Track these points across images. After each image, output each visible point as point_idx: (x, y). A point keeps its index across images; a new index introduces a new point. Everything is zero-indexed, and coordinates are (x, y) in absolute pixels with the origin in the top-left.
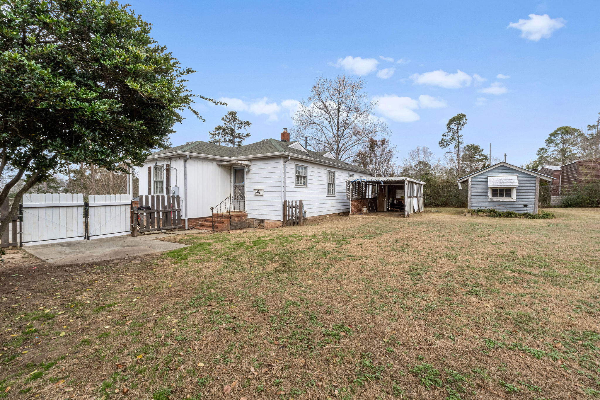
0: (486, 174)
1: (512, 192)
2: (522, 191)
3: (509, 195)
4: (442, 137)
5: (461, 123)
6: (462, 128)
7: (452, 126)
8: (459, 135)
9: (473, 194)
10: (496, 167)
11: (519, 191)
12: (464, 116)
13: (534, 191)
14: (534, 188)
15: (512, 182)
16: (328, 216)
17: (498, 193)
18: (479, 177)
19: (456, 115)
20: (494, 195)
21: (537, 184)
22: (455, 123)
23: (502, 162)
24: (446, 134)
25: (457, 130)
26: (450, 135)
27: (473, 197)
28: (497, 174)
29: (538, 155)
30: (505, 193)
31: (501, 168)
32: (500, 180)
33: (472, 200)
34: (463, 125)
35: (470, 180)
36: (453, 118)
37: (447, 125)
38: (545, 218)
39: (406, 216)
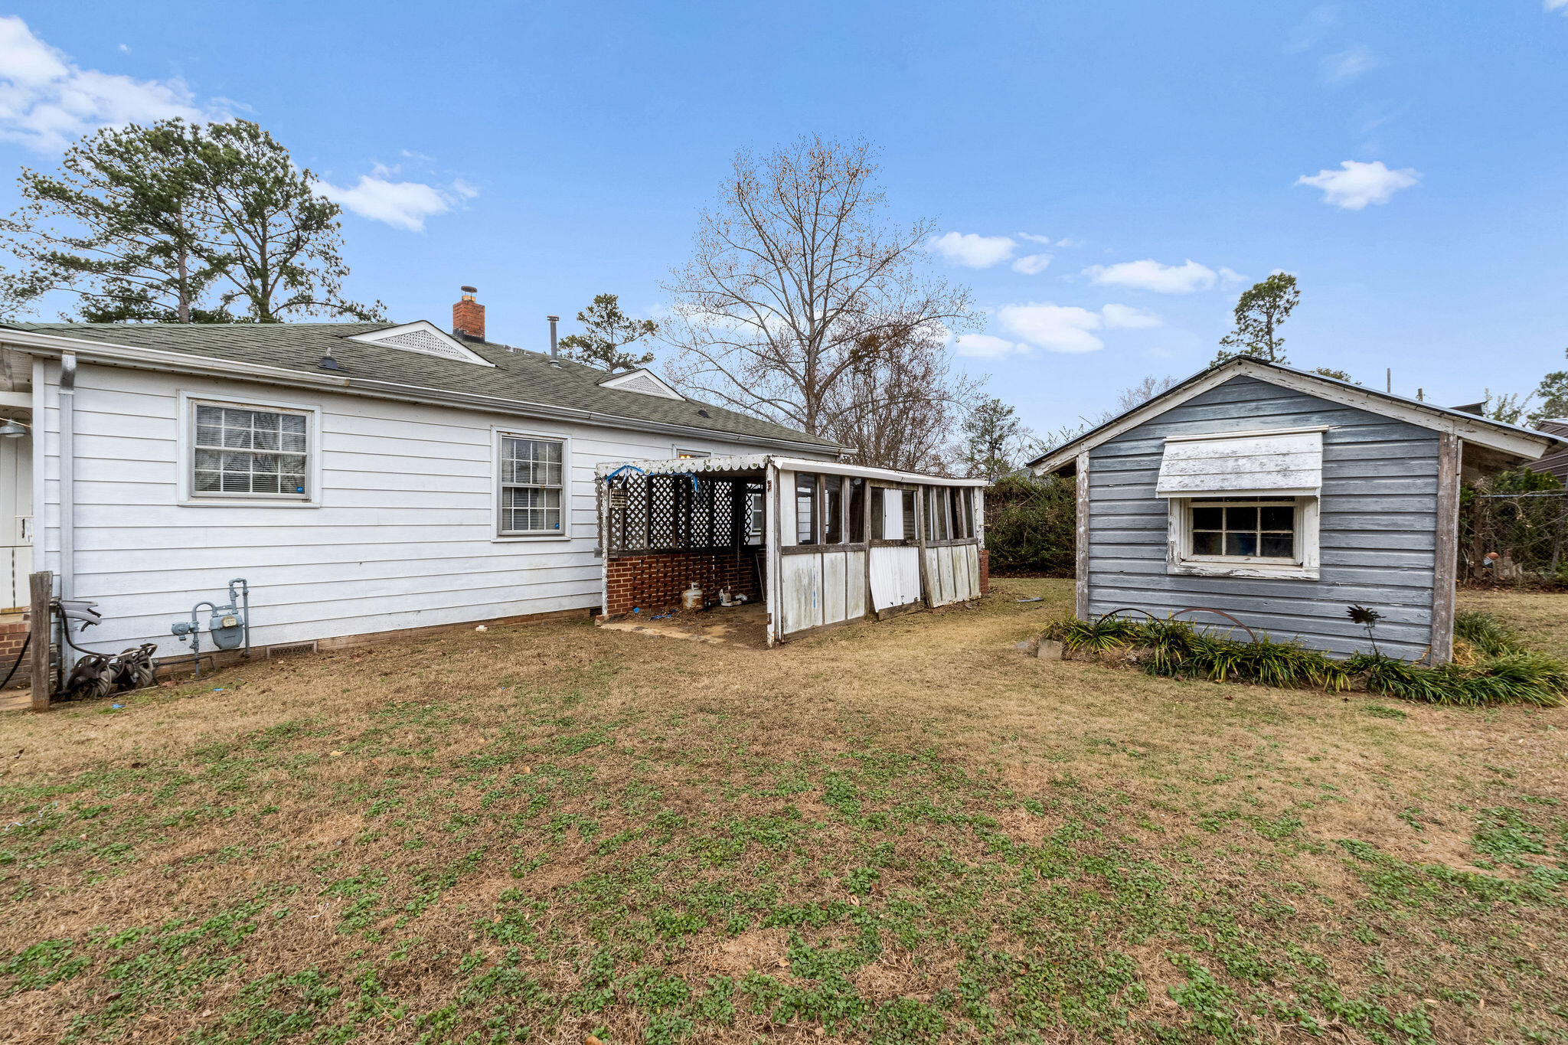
0: (1158, 431)
1: (1297, 527)
2: (1356, 523)
3: (1282, 546)
4: (1221, 348)
5: (1282, 303)
6: (1285, 318)
7: (1252, 314)
8: (1275, 340)
9: (1098, 536)
10: (1207, 386)
11: (1335, 522)
12: (1291, 281)
13: (1428, 524)
14: (1429, 504)
15: (1285, 472)
16: (481, 628)
17: (1224, 532)
18: (1126, 447)
19: (1263, 280)
20: (1203, 545)
21: (1446, 480)
22: (1261, 303)
23: (1240, 359)
24: (1234, 337)
25: (1269, 322)
26: (1247, 341)
27: (1097, 550)
28: (1218, 428)
29: (1544, 395)
30: (1259, 532)
31: (1233, 394)
32: (1224, 457)
33: (1095, 565)
34: (1287, 310)
35: (1083, 465)
36: (1256, 287)
37: (1237, 311)
38: (1495, 699)
39: (770, 640)
